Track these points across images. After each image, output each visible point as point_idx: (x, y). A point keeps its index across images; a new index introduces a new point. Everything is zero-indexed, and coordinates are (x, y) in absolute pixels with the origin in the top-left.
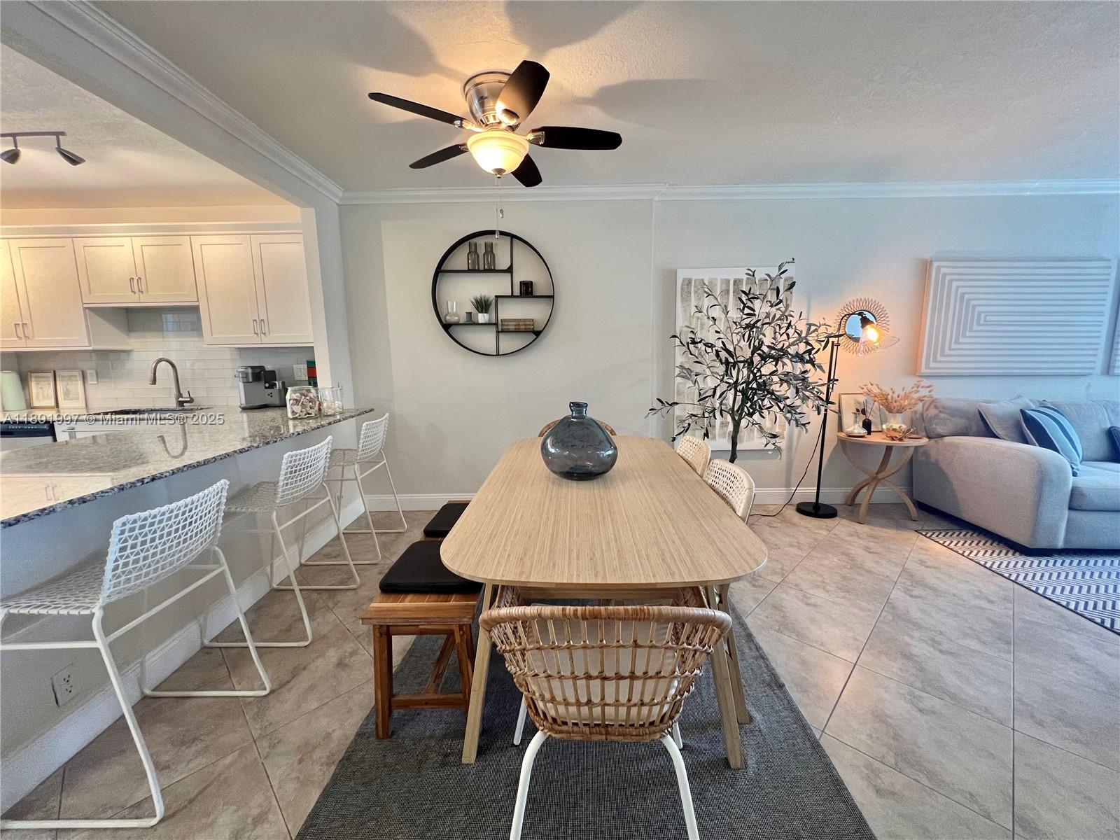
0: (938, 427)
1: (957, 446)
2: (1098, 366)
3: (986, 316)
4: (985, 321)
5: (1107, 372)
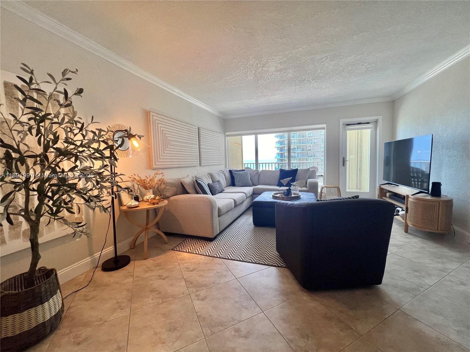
0: (167, 193)
1: (177, 200)
2: (198, 163)
3: (171, 142)
4: (171, 144)
5: (200, 165)
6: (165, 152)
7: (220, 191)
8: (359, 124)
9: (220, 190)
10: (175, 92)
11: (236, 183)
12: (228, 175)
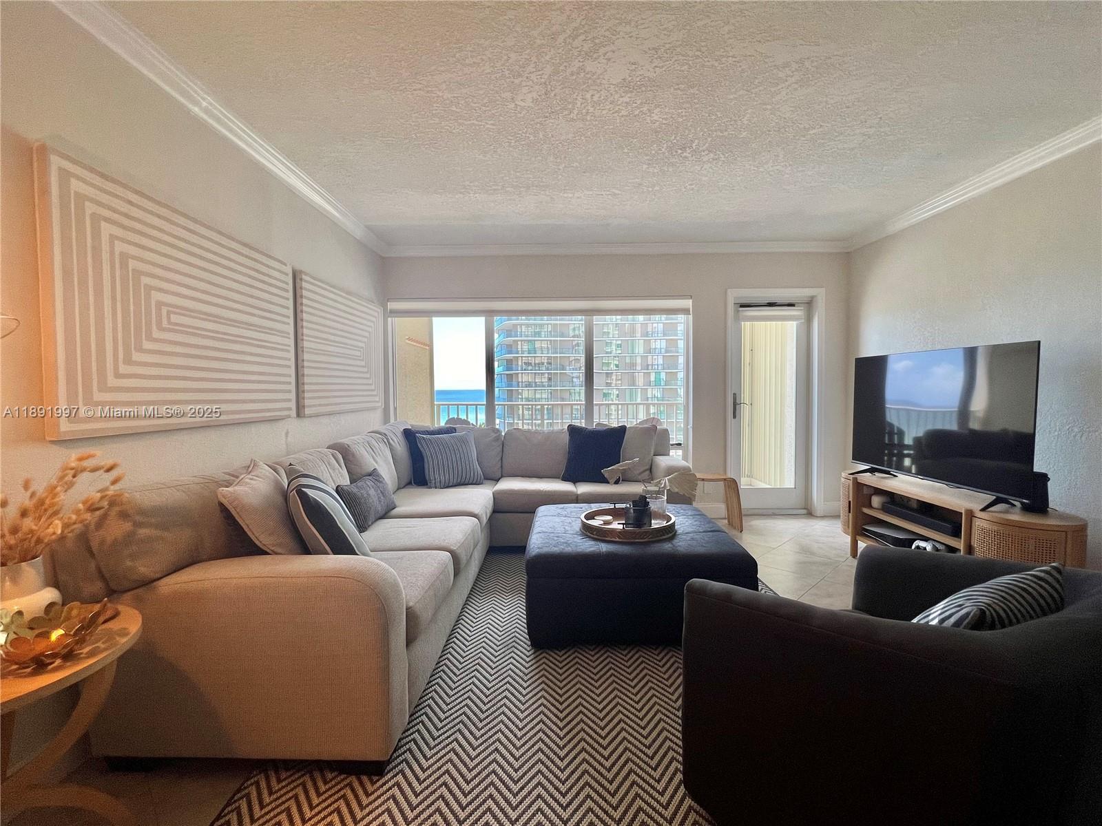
0: (137, 562)
2: (293, 405)
3: (169, 313)
4: (169, 322)
5: (300, 414)
6: (136, 356)
7: (381, 512)
8: (771, 305)
9: (380, 509)
10: (196, 103)
11: (431, 473)
12: (400, 446)
